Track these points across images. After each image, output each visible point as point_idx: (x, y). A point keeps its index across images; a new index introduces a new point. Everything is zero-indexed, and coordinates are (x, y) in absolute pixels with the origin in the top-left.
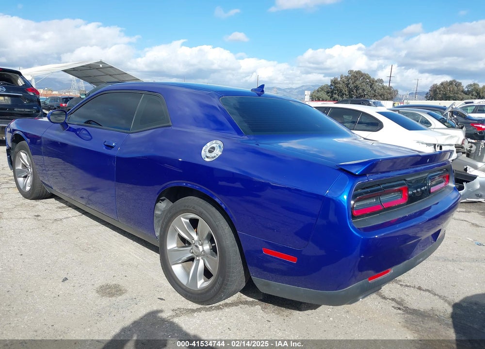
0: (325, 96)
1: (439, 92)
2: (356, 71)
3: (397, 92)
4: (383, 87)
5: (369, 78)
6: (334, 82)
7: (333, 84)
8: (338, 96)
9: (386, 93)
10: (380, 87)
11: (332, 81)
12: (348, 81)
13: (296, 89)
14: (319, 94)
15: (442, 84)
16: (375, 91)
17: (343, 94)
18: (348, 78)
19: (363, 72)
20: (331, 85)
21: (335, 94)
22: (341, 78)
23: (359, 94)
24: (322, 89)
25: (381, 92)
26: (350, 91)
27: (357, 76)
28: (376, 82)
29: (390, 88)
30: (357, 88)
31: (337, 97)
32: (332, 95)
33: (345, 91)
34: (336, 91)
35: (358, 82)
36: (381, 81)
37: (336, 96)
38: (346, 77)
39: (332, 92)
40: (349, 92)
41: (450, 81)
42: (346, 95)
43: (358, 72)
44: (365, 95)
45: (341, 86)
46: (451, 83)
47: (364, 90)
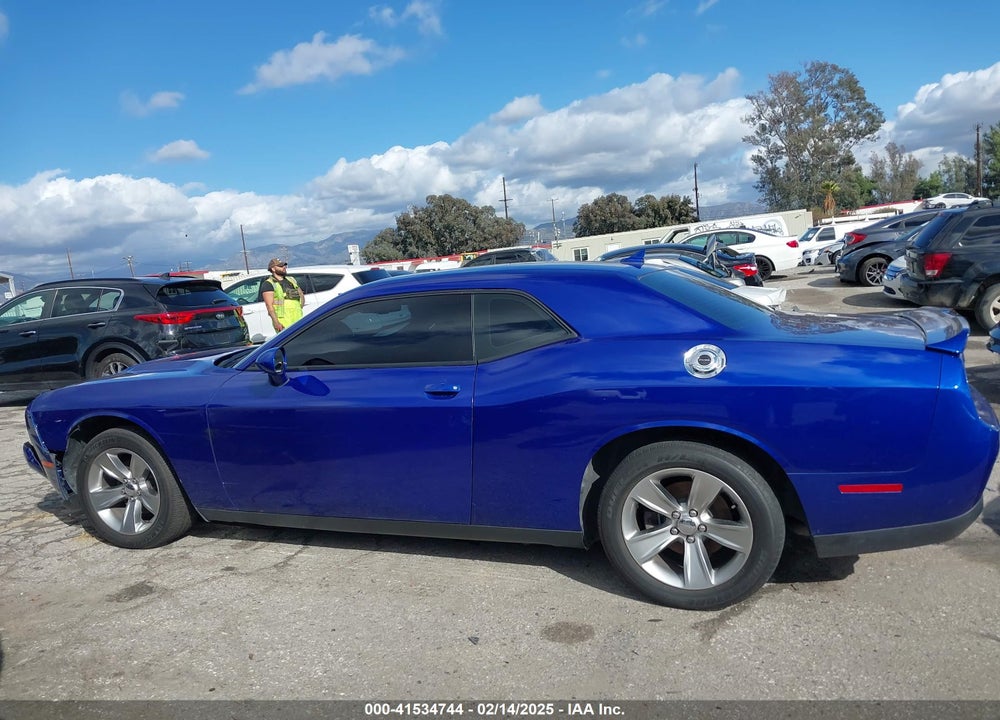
0: (391, 251)
1: (593, 218)
2: (440, 197)
3: (524, 226)
4: (497, 221)
5: (468, 206)
6: (404, 223)
7: (402, 226)
8: (417, 247)
9: (503, 232)
10: (490, 222)
11: (398, 221)
12: (430, 216)
13: (322, 242)
14: (379, 249)
15: (596, 203)
16: (483, 231)
17: (426, 244)
18: (428, 212)
19: (454, 197)
20: (399, 229)
21: (410, 244)
22: (415, 213)
23: (457, 239)
24: (382, 238)
25: (495, 230)
26: (438, 236)
27: (444, 205)
28: (482, 212)
29: (509, 221)
30: (449, 228)
31: (416, 250)
32: (405, 247)
33: (429, 237)
34: (411, 240)
35: (449, 218)
36: (490, 210)
37: (412, 249)
38: (425, 211)
39: (404, 242)
40: (437, 239)
41: (609, 197)
42: (431, 244)
43: (446, 198)
44: (467, 240)
45: (418, 227)
46: (610, 199)
47: (463, 232)
